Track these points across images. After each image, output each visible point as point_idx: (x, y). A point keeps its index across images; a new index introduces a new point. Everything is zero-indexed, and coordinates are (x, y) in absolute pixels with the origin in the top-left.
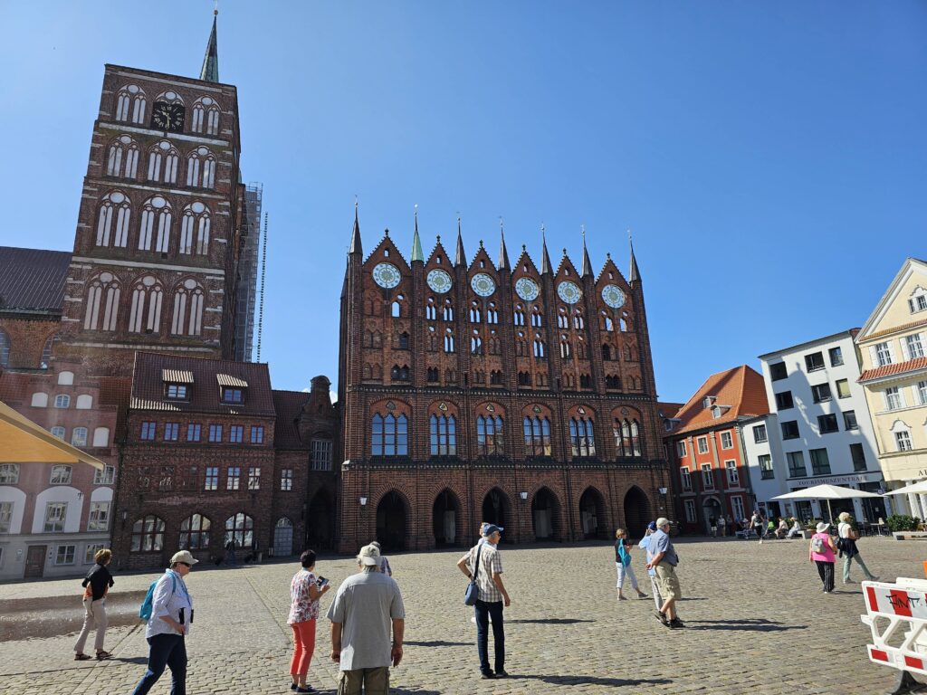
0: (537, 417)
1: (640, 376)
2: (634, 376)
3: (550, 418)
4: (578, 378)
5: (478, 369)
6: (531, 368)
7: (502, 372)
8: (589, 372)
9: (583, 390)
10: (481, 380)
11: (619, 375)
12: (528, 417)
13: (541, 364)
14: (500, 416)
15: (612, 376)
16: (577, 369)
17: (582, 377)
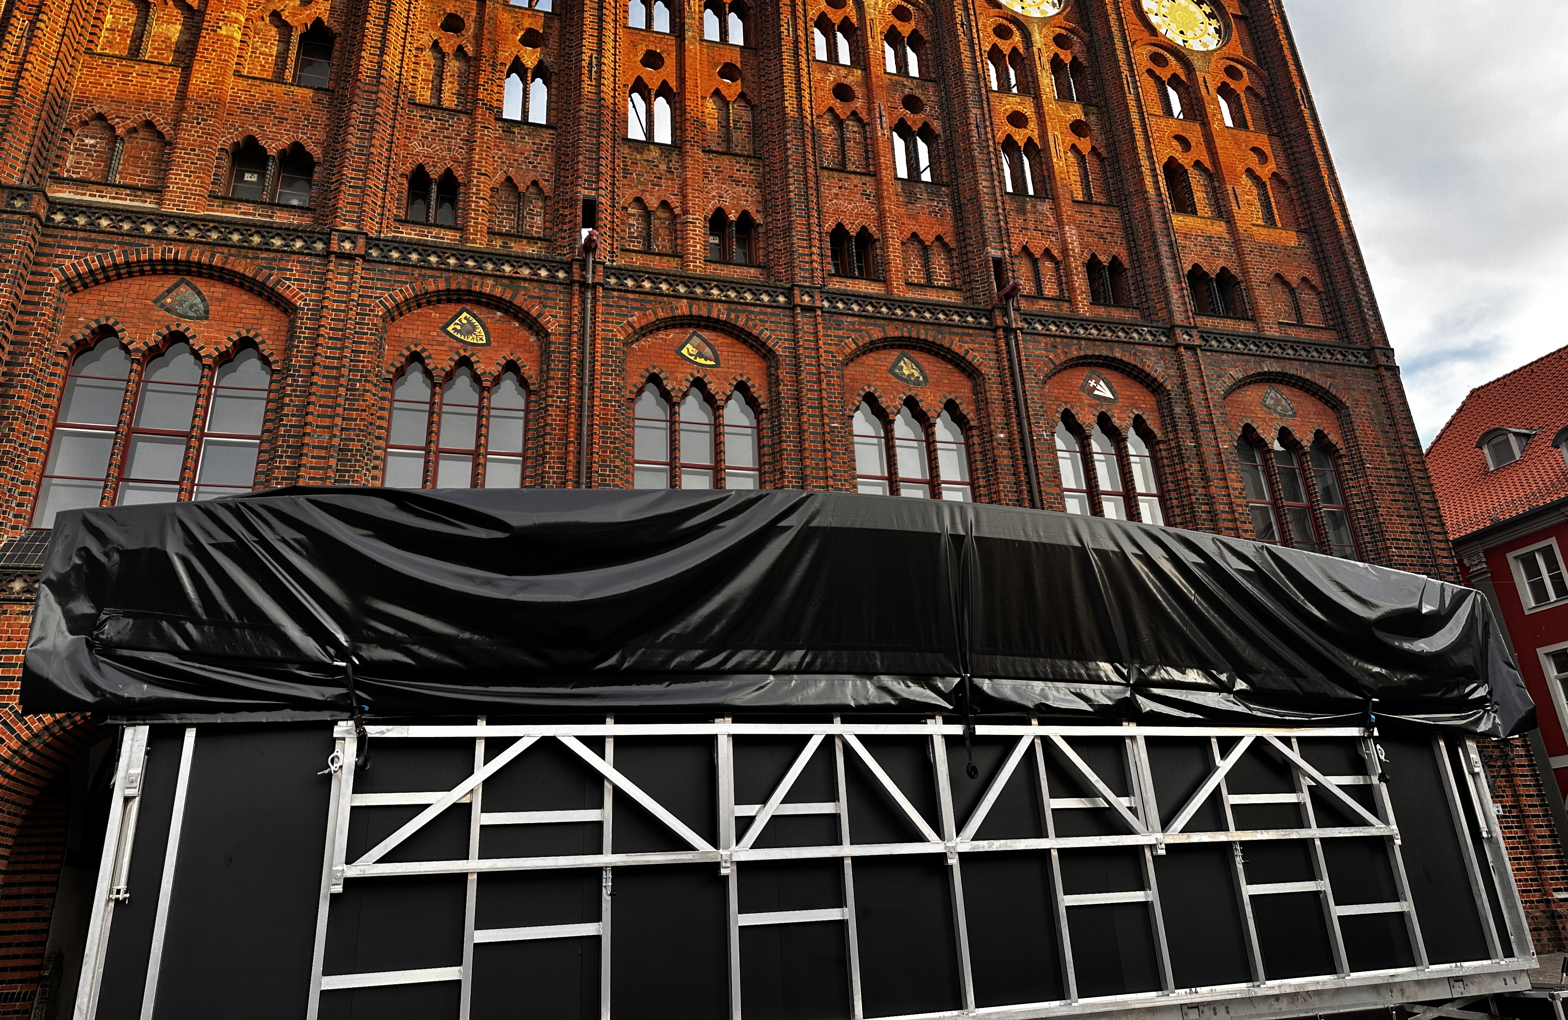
0: (911, 403)
1: (1315, 280)
2: (1294, 279)
3: (967, 409)
4: (1077, 266)
5: (653, 202)
6: (881, 218)
7: (758, 218)
8: (1121, 252)
9: (1102, 312)
10: (661, 243)
11: (1234, 270)
12: (870, 399)
13: (924, 203)
14: (742, 387)
15: (1212, 268)
16: (1071, 233)
17: (1093, 265)
